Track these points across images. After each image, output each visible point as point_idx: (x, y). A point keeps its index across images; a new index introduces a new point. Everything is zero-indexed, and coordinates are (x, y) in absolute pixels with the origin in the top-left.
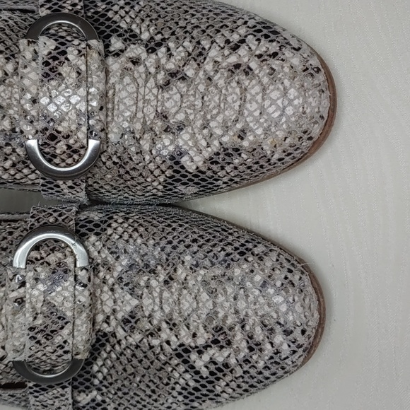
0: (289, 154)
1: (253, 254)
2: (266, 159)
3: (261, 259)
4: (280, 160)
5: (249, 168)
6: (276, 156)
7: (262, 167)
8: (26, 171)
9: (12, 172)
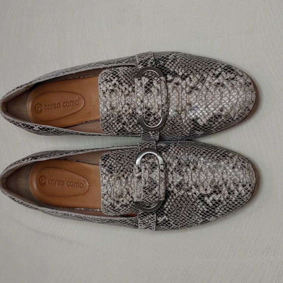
0: (241, 116)
1: (228, 156)
3: (231, 158)
4: (237, 119)
5: (225, 122)
6: (236, 117)
7: (230, 122)
8: (137, 128)
9: (132, 129)
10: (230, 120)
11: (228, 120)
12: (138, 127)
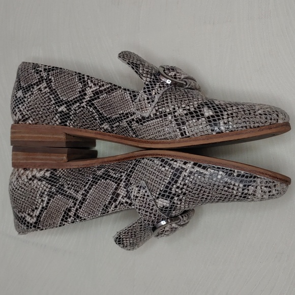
0: (266, 114)
1: (249, 195)
2: (254, 111)
3: (254, 195)
4: (260, 114)
5: (244, 111)
6: (260, 112)
7: (250, 114)
8: (149, 76)
9: (144, 72)
10: (251, 112)
11: (249, 111)
12: (151, 76)
